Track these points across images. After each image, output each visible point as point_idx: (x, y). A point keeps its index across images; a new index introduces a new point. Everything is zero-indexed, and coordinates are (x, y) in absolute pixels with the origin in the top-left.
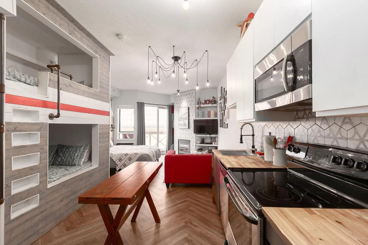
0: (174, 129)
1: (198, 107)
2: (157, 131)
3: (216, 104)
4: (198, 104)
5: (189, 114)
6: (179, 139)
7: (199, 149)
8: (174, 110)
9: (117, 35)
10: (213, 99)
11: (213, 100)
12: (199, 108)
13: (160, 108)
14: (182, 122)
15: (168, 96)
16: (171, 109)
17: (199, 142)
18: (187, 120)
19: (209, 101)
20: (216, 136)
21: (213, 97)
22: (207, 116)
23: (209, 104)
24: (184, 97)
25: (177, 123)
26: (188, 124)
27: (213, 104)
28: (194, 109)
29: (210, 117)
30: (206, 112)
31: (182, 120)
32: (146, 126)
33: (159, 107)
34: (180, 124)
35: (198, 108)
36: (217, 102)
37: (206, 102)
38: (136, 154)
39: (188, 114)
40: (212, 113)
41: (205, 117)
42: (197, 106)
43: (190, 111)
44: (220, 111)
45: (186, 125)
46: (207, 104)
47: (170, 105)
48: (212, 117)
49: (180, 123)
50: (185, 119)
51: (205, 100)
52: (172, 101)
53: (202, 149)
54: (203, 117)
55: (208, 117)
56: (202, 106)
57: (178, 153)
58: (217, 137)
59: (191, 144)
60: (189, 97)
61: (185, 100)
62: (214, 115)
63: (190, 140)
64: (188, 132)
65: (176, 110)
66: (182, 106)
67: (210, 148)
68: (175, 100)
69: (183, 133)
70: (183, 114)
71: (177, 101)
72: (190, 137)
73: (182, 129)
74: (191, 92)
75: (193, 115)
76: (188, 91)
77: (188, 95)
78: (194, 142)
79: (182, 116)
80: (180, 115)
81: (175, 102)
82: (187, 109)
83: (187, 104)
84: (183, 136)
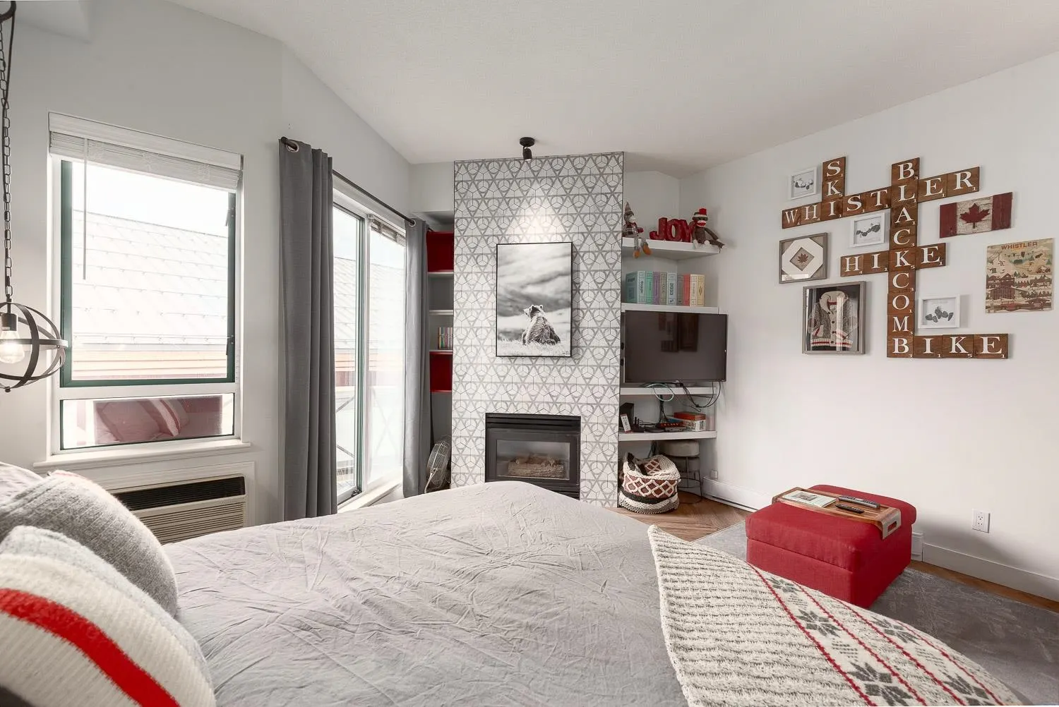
0: (455, 360)
1: (636, 249)
5: (573, 281)
6: (492, 410)
8: (456, 251)
11: (695, 226)
12: (643, 254)
13: (378, 226)
14: (523, 322)
18: (562, 310)
20: (716, 391)
21: (699, 211)
22: (674, 296)
23: (677, 239)
26: (568, 335)
27: (698, 243)
28: (613, 257)
29: (687, 303)
30: (672, 281)
31: (527, 310)
33: (375, 221)
34: (506, 333)
35: (637, 253)
36: (717, 237)
37: (665, 230)
39: (568, 278)
40: (696, 281)
41: (665, 304)
42: (629, 242)
43: (582, 267)
44: (803, 274)
45: (554, 339)
46: (667, 238)
48: (694, 305)
49: (510, 323)
50: (552, 305)
51: (661, 219)
52: (437, 203)
54: (657, 302)
55: (679, 303)
56: (652, 244)
59: (585, 434)
60: (575, 191)
61: (546, 204)
62: (702, 297)
63: (576, 413)
64: (566, 372)
65: (474, 255)
66: (518, 235)
67: (679, 451)
68: (462, 200)
69: (529, 380)
70: (536, 276)
71: (483, 207)
72: (583, 400)
73: (519, 361)
74: (590, 168)
75: (606, 286)
76: (568, 157)
77: (567, 183)
78: (610, 424)
79: (522, 287)
80: (511, 280)
81: (463, 207)
82: (564, 256)
83: (561, 230)
84: (527, 398)
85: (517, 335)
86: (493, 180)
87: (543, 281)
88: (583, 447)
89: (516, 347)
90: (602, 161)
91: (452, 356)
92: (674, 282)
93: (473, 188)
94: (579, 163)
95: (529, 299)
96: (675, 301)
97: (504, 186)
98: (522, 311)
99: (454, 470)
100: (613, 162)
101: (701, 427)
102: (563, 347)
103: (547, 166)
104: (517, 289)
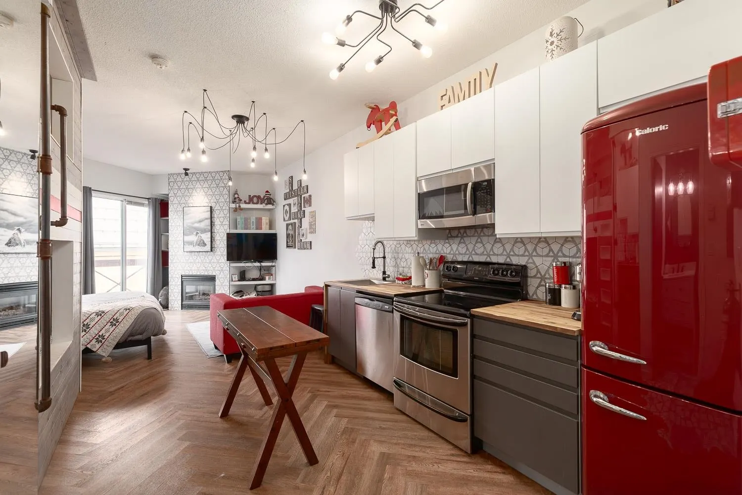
0: (170, 254)
1: (236, 208)
2: (120, 258)
3: (273, 205)
4: (235, 202)
5: (211, 222)
6: (183, 274)
7: (237, 292)
8: (170, 210)
9: (154, 57)
10: (267, 194)
11: (266, 198)
12: (238, 210)
13: (130, 203)
14: (193, 238)
15: (152, 178)
16: (162, 208)
17: (236, 277)
18: (207, 233)
19: (258, 197)
20: (274, 264)
21: (267, 192)
22: (254, 226)
23: (257, 203)
24: (198, 183)
25: (178, 239)
26: (210, 243)
27: (266, 204)
28: (226, 212)
29: (261, 229)
30: (253, 219)
31: (195, 233)
32: (95, 246)
33: (128, 201)
34: (187, 242)
35: (236, 210)
36: (274, 202)
37: (251, 200)
38: (129, 310)
39: (209, 220)
40: (265, 221)
41: (250, 229)
42: (233, 206)
43: (215, 216)
44: (287, 218)
45: (205, 245)
46: (254, 203)
47: (156, 199)
48: (265, 230)
49: (187, 238)
50: (204, 231)
51: (250, 196)
52: (162, 190)
53: (241, 291)
54: (246, 229)
55: (257, 229)
56: (243, 206)
57: (182, 305)
58: (274, 266)
59: (217, 282)
60: (212, 186)
61: (202, 191)
62: (268, 226)
63: (214, 274)
64: (210, 257)
65: (177, 212)
66: (192, 203)
67: (260, 288)
68: (172, 189)
69: (197, 261)
70: (197, 219)
71: (179, 192)
72: (216, 269)
73: (193, 254)
74: (217, 177)
75: (224, 223)
76: (210, 172)
77: (210, 182)
78: (226, 278)
79: (193, 224)
80: (188, 222)
81: (172, 192)
82: (208, 211)
83: (208, 201)
84: (196, 268)
85: (191, 243)
86: (183, 181)
87: (200, 221)
88: (216, 287)
89: (191, 248)
90: (221, 174)
91: (168, 252)
92: (254, 221)
93: (175, 185)
94: (213, 174)
95: (196, 229)
96: (255, 228)
97: (187, 183)
98: (193, 233)
99: (170, 298)
100: (225, 174)
101: (269, 279)
102: (208, 248)
103: (202, 176)
104: (192, 225)
